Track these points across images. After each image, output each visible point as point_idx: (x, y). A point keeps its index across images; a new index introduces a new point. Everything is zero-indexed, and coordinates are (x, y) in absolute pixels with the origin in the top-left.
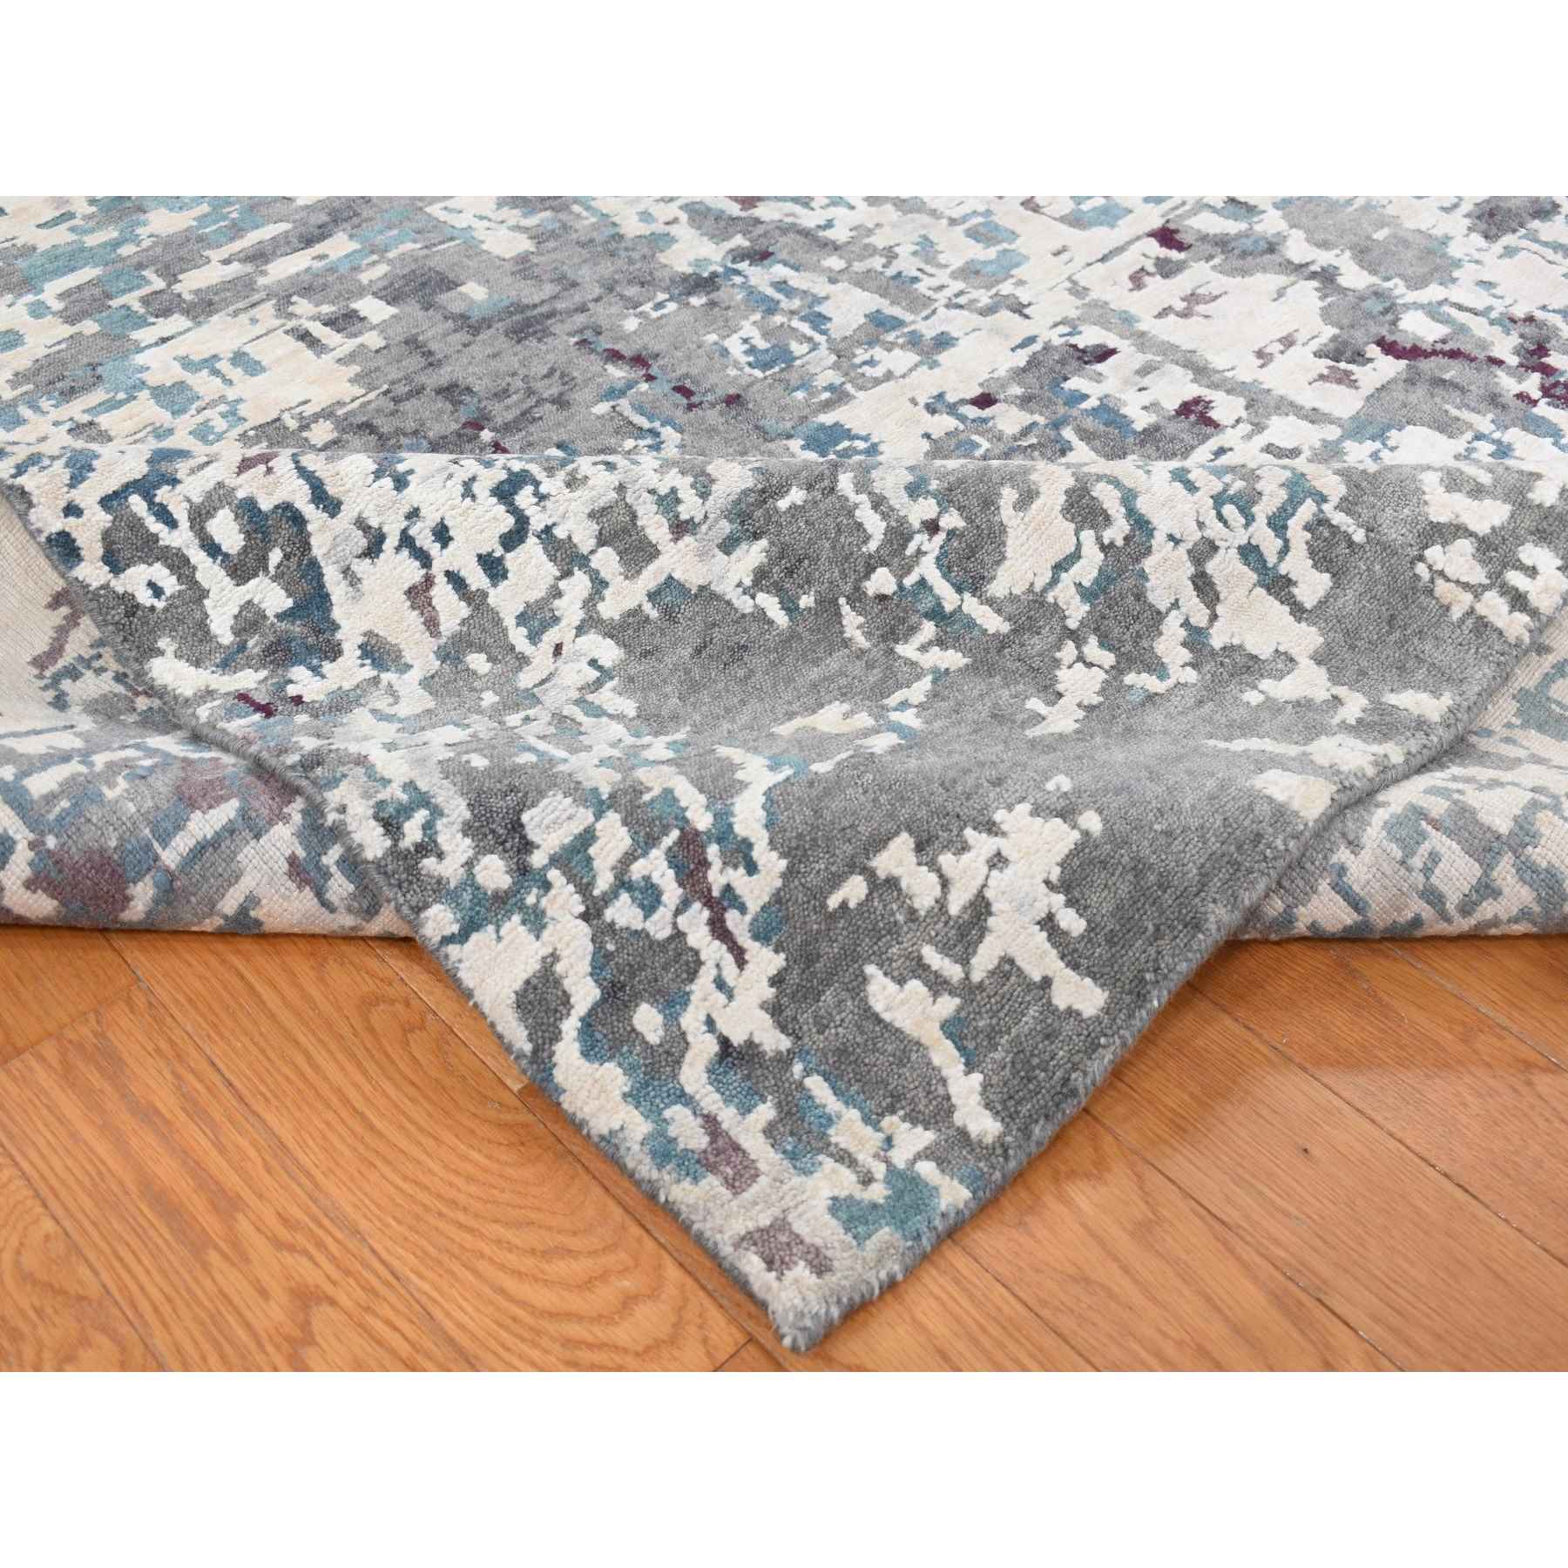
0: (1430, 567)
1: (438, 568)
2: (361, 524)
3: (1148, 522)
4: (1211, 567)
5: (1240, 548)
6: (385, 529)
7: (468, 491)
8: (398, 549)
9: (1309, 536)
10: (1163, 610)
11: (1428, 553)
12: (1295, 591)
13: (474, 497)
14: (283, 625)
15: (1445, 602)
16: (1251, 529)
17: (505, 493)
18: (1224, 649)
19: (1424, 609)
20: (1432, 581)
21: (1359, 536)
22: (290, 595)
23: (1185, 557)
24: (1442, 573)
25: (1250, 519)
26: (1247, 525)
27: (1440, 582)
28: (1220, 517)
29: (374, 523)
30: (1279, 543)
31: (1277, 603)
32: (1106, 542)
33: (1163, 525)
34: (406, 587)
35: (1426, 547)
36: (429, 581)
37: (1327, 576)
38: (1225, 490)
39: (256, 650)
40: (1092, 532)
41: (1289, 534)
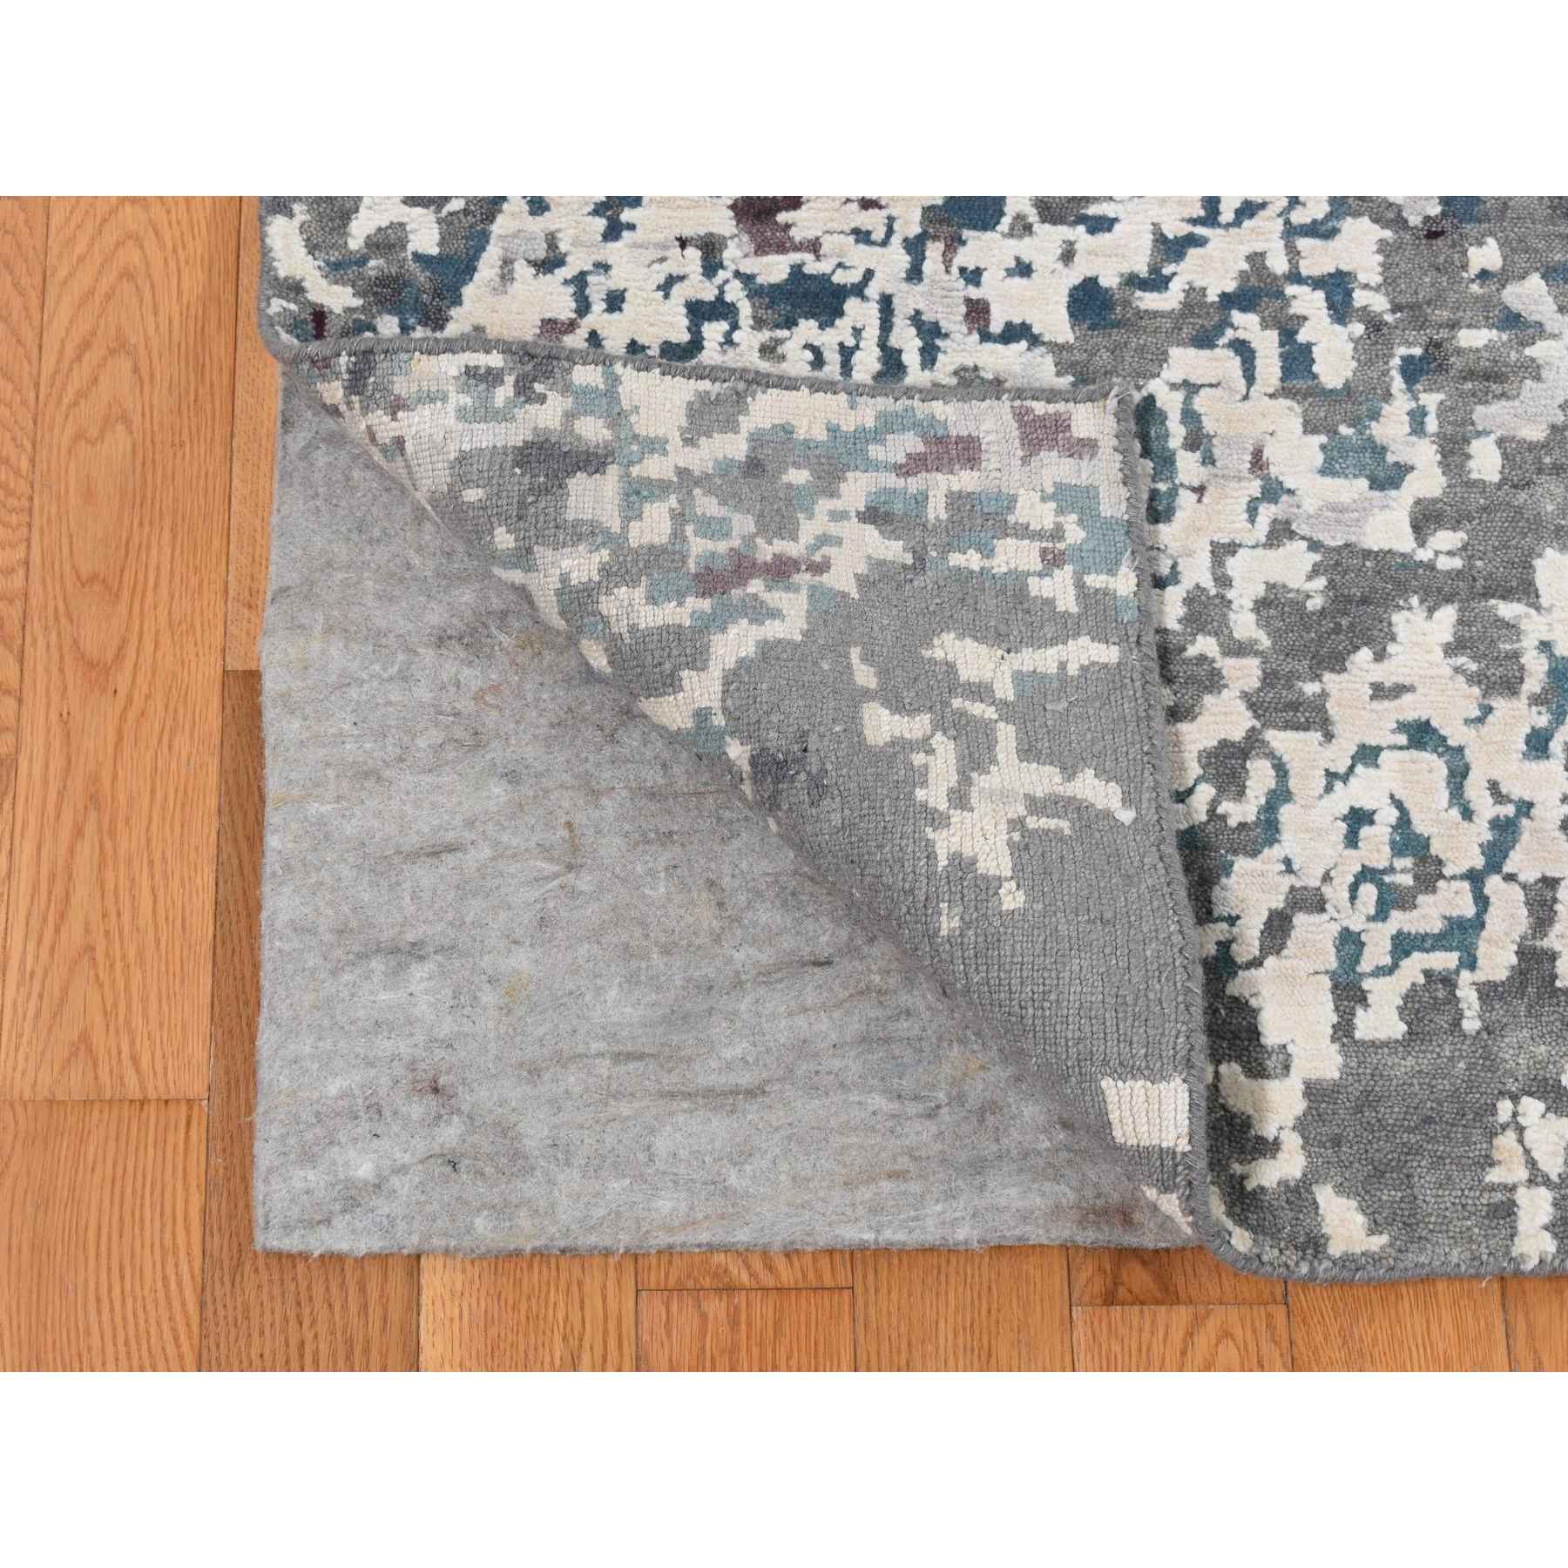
0: (1515, 1114)
1: (588, 322)
2: (552, 240)
3: (1277, 831)
4: (1300, 919)
5: (1347, 929)
6: (569, 259)
7: (667, 286)
8: (566, 282)
9: (1421, 980)
10: (1216, 914)
11: (1525, 1100)
12: (1360, 1012)
13: (667, 296)
14: (412, 265)
15: (1496, 1156)
16: (1372, 925)
17: (699, 312)
18: (1236, 999)
19: (1467, 1141)
20: (1504, 1127)
21: (1471, 1024)
22: (440, 244)
23: (1285, 889)
24: (1521, 1130)
25: (1381, 914)
26: (1371, 919)
27: (1511, 1135)
28: (1354, 889)
29: (563, 247)
30: (1387, 960)
31: (1331, 1006)
32: (1220, 810)
33: (1290, 843)
34: (548, 315)
35: (1531, 1094)
36: (571, 326)
37: (1403, 1027)
38: (1384, 872)
39: (372, 273)
40: (1213, 791)
41: (1404, 963)
